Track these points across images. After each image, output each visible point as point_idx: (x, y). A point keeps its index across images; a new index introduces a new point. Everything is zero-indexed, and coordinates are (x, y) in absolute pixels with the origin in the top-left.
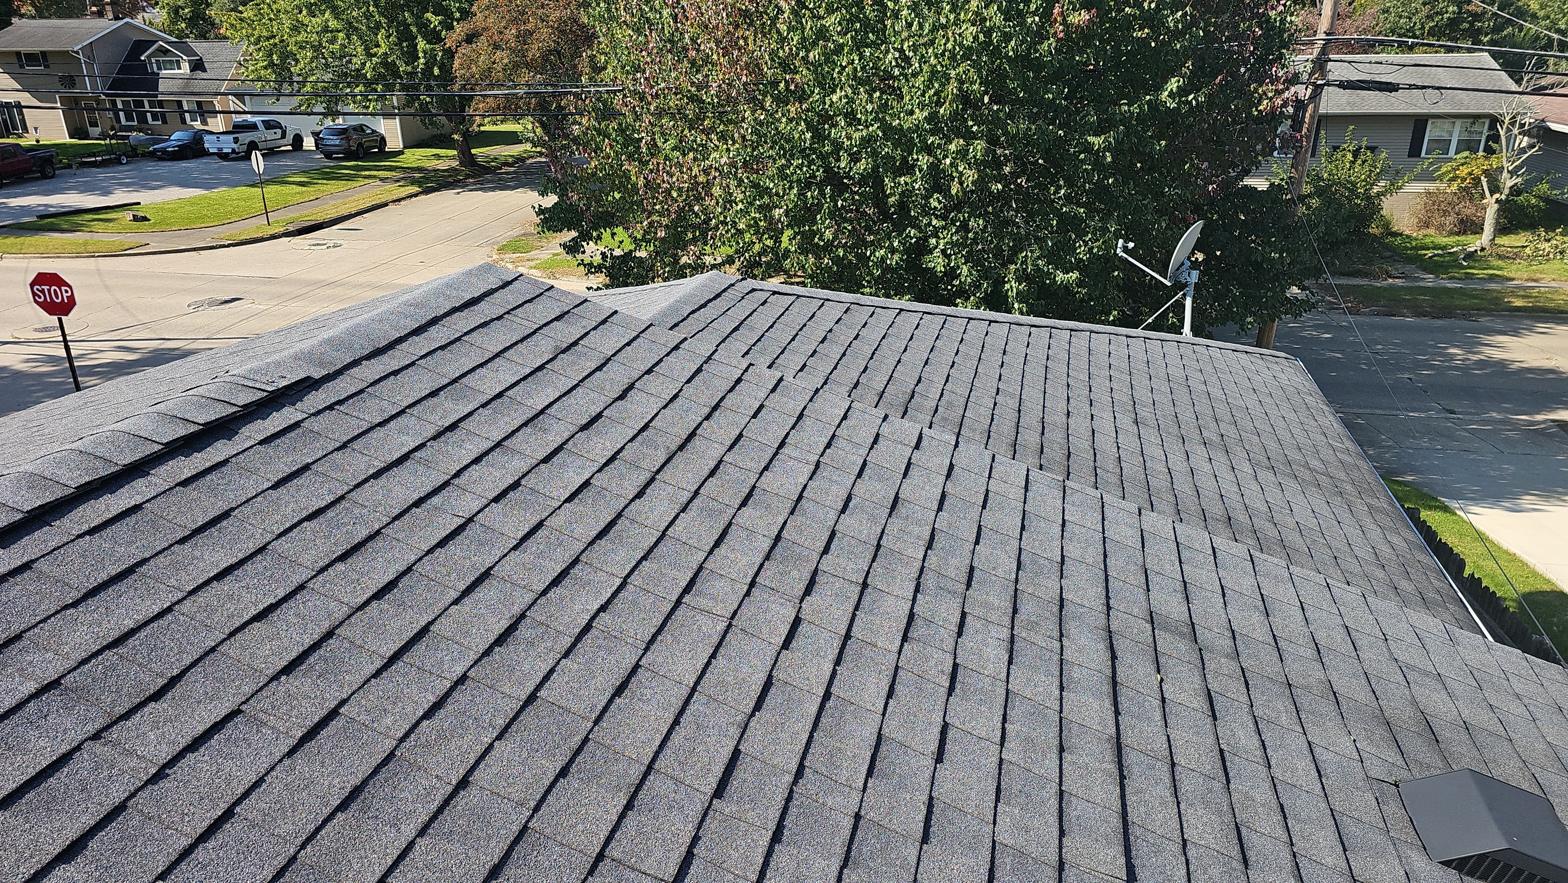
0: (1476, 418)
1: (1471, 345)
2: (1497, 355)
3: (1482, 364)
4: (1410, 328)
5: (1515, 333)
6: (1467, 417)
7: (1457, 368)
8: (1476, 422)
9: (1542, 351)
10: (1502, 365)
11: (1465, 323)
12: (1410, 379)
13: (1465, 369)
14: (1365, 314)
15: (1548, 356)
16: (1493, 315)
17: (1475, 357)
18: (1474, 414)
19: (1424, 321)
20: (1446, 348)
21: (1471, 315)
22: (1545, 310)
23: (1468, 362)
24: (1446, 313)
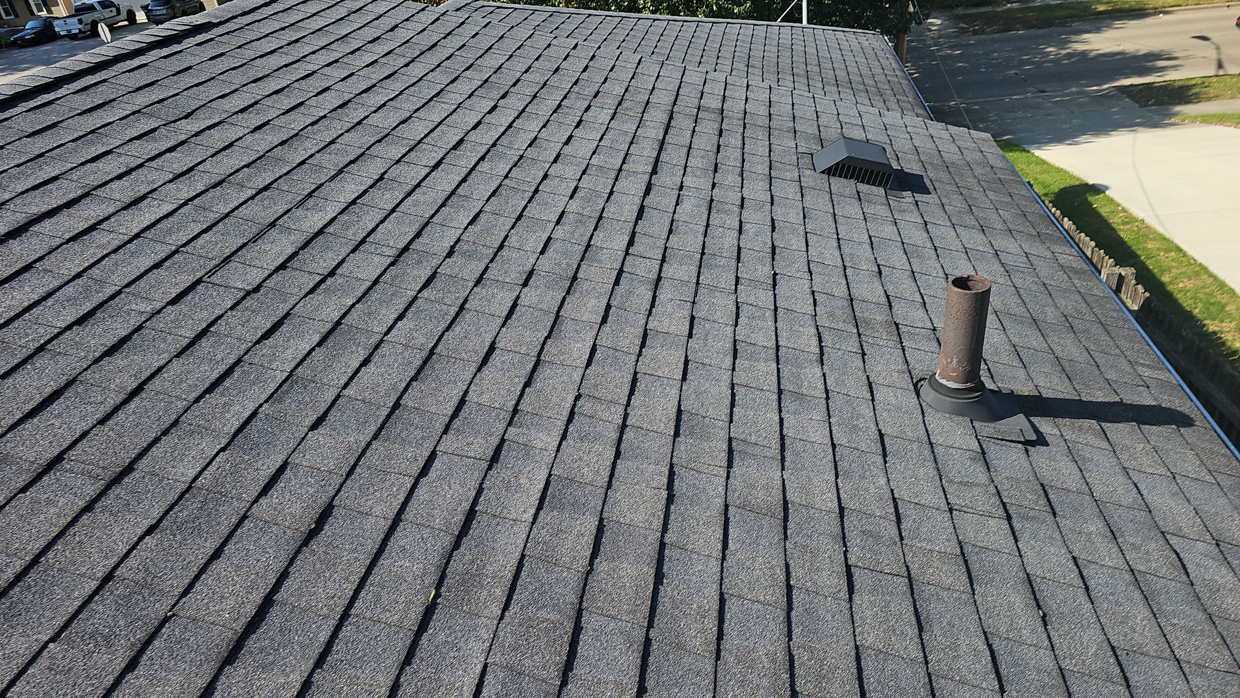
0: (1060, 93)
1: (1062, 44)
2: (1080, 47)
3: (1069, 56)
4: (1021, 38)
5: (1098, 30)
6: (1053, 94)
7: (1051, 61)
8: (1060, 96)
9: (1115, 40)
10: (1084, 54)
11: (1061, 29)
12: (1016, 74)
13: (1057, 61)
14: (988, 33)
15: (1119, 43)
16: (1083, 20)
17: (1064, 52)
18: (1059, 91)
19: (1032, 32)
20: (1045, 48)
21: (1068, 22)
22: (1121, 11)
23: (1059, 56)
24: (1048, 23)
